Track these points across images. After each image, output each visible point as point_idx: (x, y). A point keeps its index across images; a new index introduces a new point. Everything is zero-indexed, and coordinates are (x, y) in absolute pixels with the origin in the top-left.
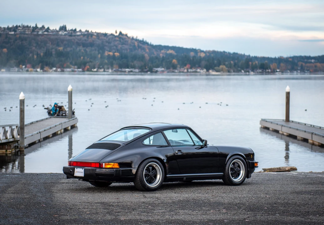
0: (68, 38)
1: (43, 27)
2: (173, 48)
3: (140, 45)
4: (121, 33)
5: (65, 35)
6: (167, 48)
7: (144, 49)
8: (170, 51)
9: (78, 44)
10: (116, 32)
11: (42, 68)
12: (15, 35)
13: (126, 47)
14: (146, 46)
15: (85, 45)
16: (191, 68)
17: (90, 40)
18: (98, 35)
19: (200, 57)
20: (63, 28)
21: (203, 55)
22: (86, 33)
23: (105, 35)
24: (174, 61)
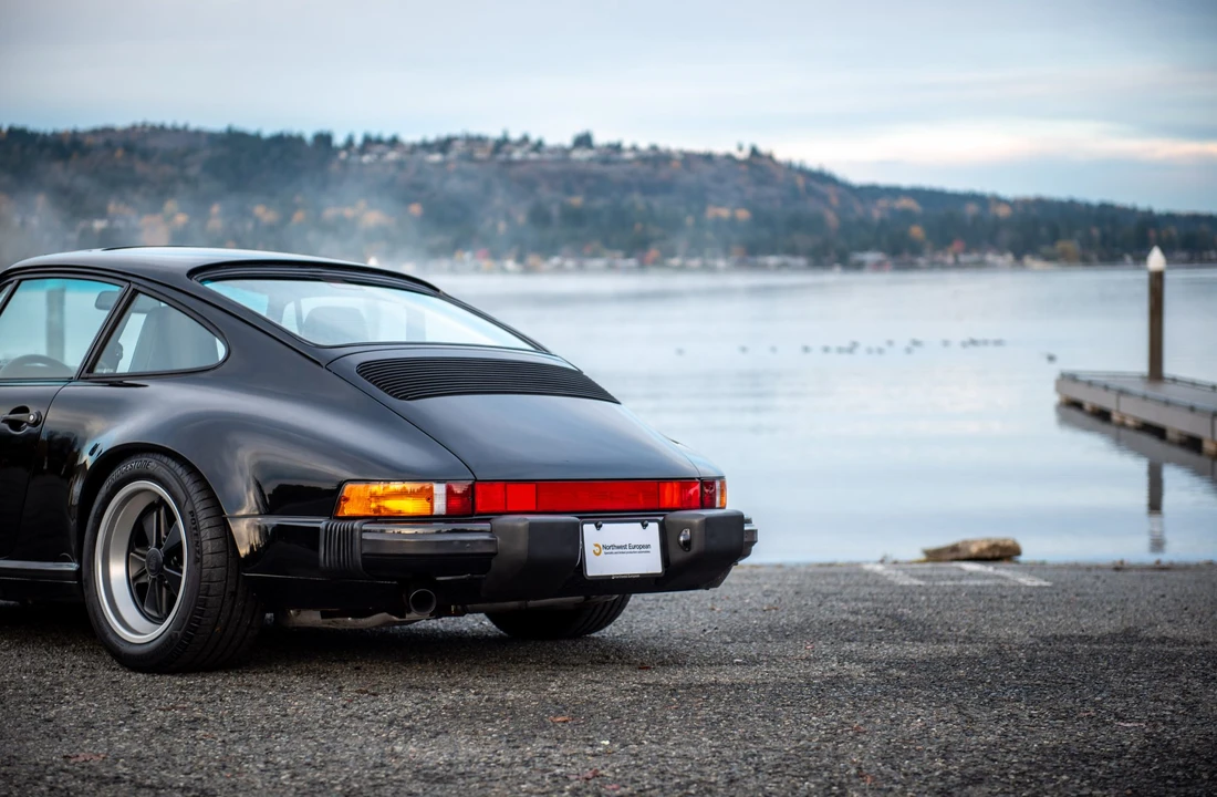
0: (597, 168)
1: (525, 140)
2: (916, 194)
3: (814, 185)
4: (754, 152)
5: (591, 160)
6: (895, 192)
7: (824, 198)
8: (905, 203)
9: (627, 187)
10: (740, 148)
11: (520, 259)
12: (443, 164)
13: (770, 191)
14: (829, 190)
15: (648, 189)
16: (967, 251)
17: (663, 173)
18: (689, 159)
19: (996, 218)
20: (584, 141)
21: (1003, 211)
22: (651, 154)
23: (708, 158)
24: (917, 231)
